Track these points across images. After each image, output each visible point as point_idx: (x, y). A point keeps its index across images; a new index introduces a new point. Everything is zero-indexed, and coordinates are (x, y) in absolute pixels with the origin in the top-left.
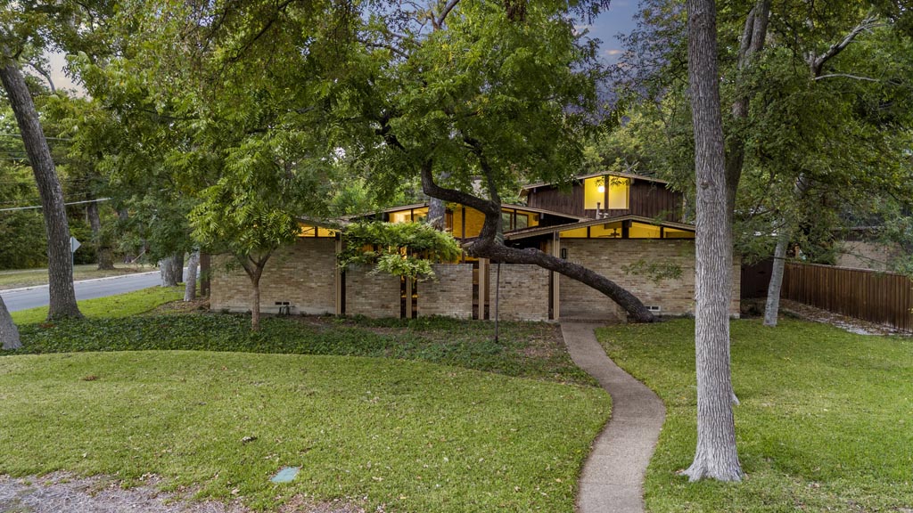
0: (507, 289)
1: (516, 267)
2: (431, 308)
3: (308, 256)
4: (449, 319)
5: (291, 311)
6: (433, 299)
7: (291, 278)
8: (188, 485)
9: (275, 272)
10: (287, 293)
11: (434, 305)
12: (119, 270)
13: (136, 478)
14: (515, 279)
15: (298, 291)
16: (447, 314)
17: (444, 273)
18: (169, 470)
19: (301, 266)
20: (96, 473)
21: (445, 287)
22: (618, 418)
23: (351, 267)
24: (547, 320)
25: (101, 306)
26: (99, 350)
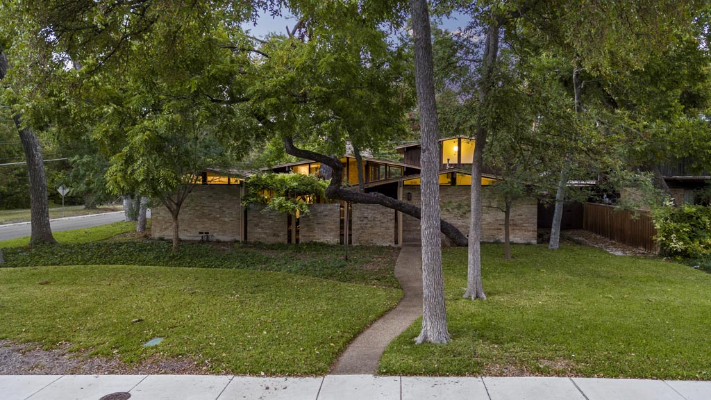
0: (364, 222)
1: (371, 206)
2: (309, 236)
3: (223, 198)
4: (322, 244)
5: (210, 239)
6: (311, 229)
7: (210, 214)
8: (87, 349)
9: (198, 210)
10: (207, 225)
11: (311, 234)
12: (100, 209)
13: (54, 344)
14: (371, 215)
15: (216, 224)
16: (321, 241)
17: (319, 211)
18: (77, 339)
19: (217, 206)
20: (29, 341)
21: (320, 221)
22: (399, 308)
23: (251, 206)
24: (393, 245)
25: (73, 235)
26: (58, 265)
